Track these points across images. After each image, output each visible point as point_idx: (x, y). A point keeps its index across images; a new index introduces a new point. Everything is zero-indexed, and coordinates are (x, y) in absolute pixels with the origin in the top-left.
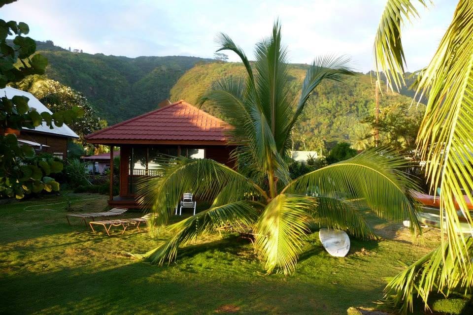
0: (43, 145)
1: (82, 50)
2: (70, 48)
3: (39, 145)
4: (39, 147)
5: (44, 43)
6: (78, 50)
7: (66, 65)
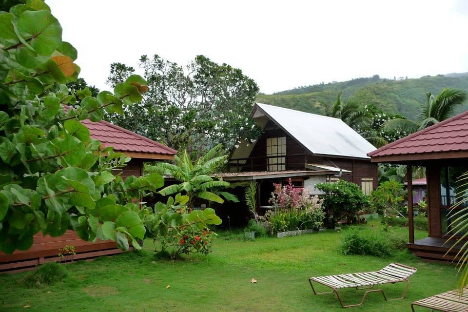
0: (343, 170)
1: (407, 77)
2: (395, 77)
3: (338, 170)
4: (339, 172)
5: (371, 78)
6: (403, 77)
7: (392, 94)
